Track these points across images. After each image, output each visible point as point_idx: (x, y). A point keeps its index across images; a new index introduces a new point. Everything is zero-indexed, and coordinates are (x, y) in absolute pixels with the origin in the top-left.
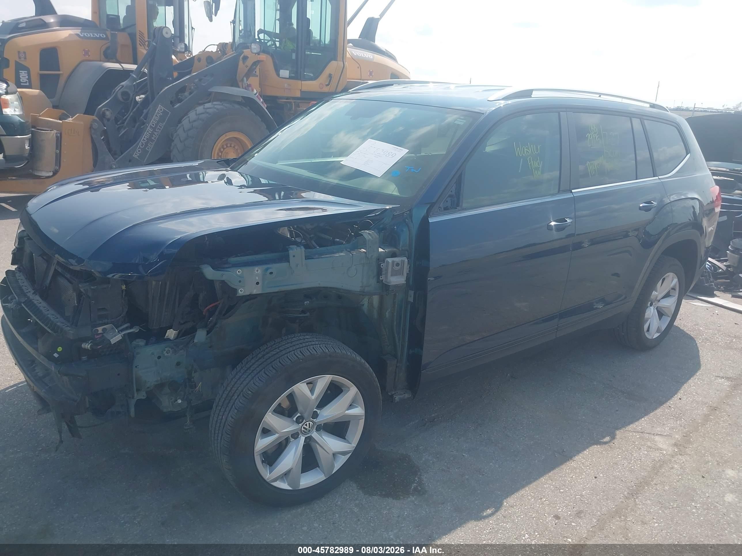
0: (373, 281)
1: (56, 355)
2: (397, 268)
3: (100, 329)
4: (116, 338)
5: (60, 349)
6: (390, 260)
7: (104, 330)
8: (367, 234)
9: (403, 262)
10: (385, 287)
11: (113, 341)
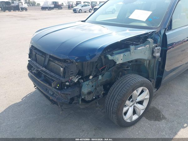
0: (151, 56)
1: (57, 87)
2: (158, 51)
3: (71, 78)
4: (76, 80)
5: (58, 85)
6: (156, 48)
7: (72, 78)
8: (149, 40)
9: (160, 48)
10: (154, 57)
11: (76, 81)
